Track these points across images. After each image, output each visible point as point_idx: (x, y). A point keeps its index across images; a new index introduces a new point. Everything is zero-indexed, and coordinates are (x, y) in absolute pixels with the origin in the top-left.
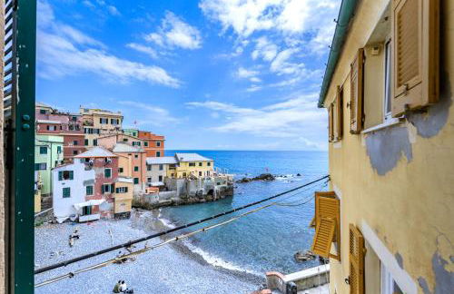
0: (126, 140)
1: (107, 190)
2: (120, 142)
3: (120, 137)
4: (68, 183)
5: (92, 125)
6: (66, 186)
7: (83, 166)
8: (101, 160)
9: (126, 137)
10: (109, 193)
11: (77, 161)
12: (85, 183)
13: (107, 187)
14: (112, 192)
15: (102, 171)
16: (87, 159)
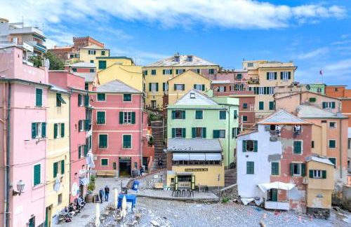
0: (313, 100)
1: (296, 172)
2: (306, 104)
3: (304, 96)
4: (252, 156)
5: (258, 83)
6: (250, 159)
7: (268, 135)
8: (289, 128)
9: (313, 96)
10: (299, 175)
11: (261, 128)
12: (270, 157)
13: (296, 166)
14: (304, 174)
15: (291, 143)
16: (273, 127)
